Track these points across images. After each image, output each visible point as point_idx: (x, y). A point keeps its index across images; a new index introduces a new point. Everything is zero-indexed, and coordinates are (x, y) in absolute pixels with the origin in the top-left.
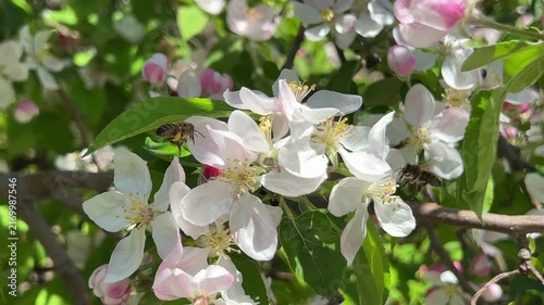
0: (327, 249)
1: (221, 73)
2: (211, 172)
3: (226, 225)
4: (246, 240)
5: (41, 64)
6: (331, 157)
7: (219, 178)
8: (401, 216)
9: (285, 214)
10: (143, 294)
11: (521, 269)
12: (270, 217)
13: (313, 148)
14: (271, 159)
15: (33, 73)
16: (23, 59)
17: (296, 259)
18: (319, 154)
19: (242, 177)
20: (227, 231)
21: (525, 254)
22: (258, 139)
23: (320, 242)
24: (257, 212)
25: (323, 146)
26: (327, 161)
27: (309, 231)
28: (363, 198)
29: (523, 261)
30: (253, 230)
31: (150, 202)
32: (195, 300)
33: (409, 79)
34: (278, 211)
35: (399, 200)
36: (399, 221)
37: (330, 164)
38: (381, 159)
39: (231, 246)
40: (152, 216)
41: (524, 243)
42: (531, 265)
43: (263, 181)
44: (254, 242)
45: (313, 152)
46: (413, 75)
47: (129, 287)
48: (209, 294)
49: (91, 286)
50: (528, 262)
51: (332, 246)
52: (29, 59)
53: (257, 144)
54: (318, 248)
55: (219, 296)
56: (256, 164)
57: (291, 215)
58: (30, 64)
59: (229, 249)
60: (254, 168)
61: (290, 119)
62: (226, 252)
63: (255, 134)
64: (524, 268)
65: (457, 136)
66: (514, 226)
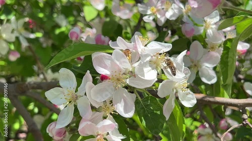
0: (156, 113)
1: (105, 36)
2: (104, 78)
3: (111, 102)
4: (120, 109)
5: (21, 34)
6: (158, 71)
7: (108, 80)
8: (190, 98)
9: (137, 97)
10: (71, 135)
11: (243, 124)
12: (131, 98)
13: (150, 66)
14: (131, 72)
15: (17, 38)
16: (13, 32)
17: (142, 118)
18: (153, 69)
19: (118, 80)
20: (111, 104)
21: (245, 116)
22: (126, 62)
23: (153, 110)
24: (125, 96)
25: (155, 66)
26: (157, 72)
27: (148, 105)
28: (173, 89)
29: (244, 120)
30: (123, 104)
31: (76, 92)
32: (97, 136)
33: (191, 38)
34: (134, 96)
35: (189, 91)
36: (189, 100)
37: (158, 74)
38: (181, 71)
39: (113, 111)
40: (77, 98)
41: (244, 112)
42: (248, 121)
43: (128, 81)
44: (124, 109)
45: (150, 68)
46: (193, 37)
47: (65, 132)
48: (103, 133)
49: (47, 132)
50: (246, 120)
51: (159, 113)
52: (15, 32)
53: (125, 65)
54: (152, 113)
55: (108, 134)
56: (124, 74)
57: (139, 98)
58: (16, 34)
59: (113, 113)
60: (124, 76)
61: (140, 53)
62: (111, 114)
63: (125, 60)
64: (245, 123)
65: (213, 64)
66: (240, 104)
